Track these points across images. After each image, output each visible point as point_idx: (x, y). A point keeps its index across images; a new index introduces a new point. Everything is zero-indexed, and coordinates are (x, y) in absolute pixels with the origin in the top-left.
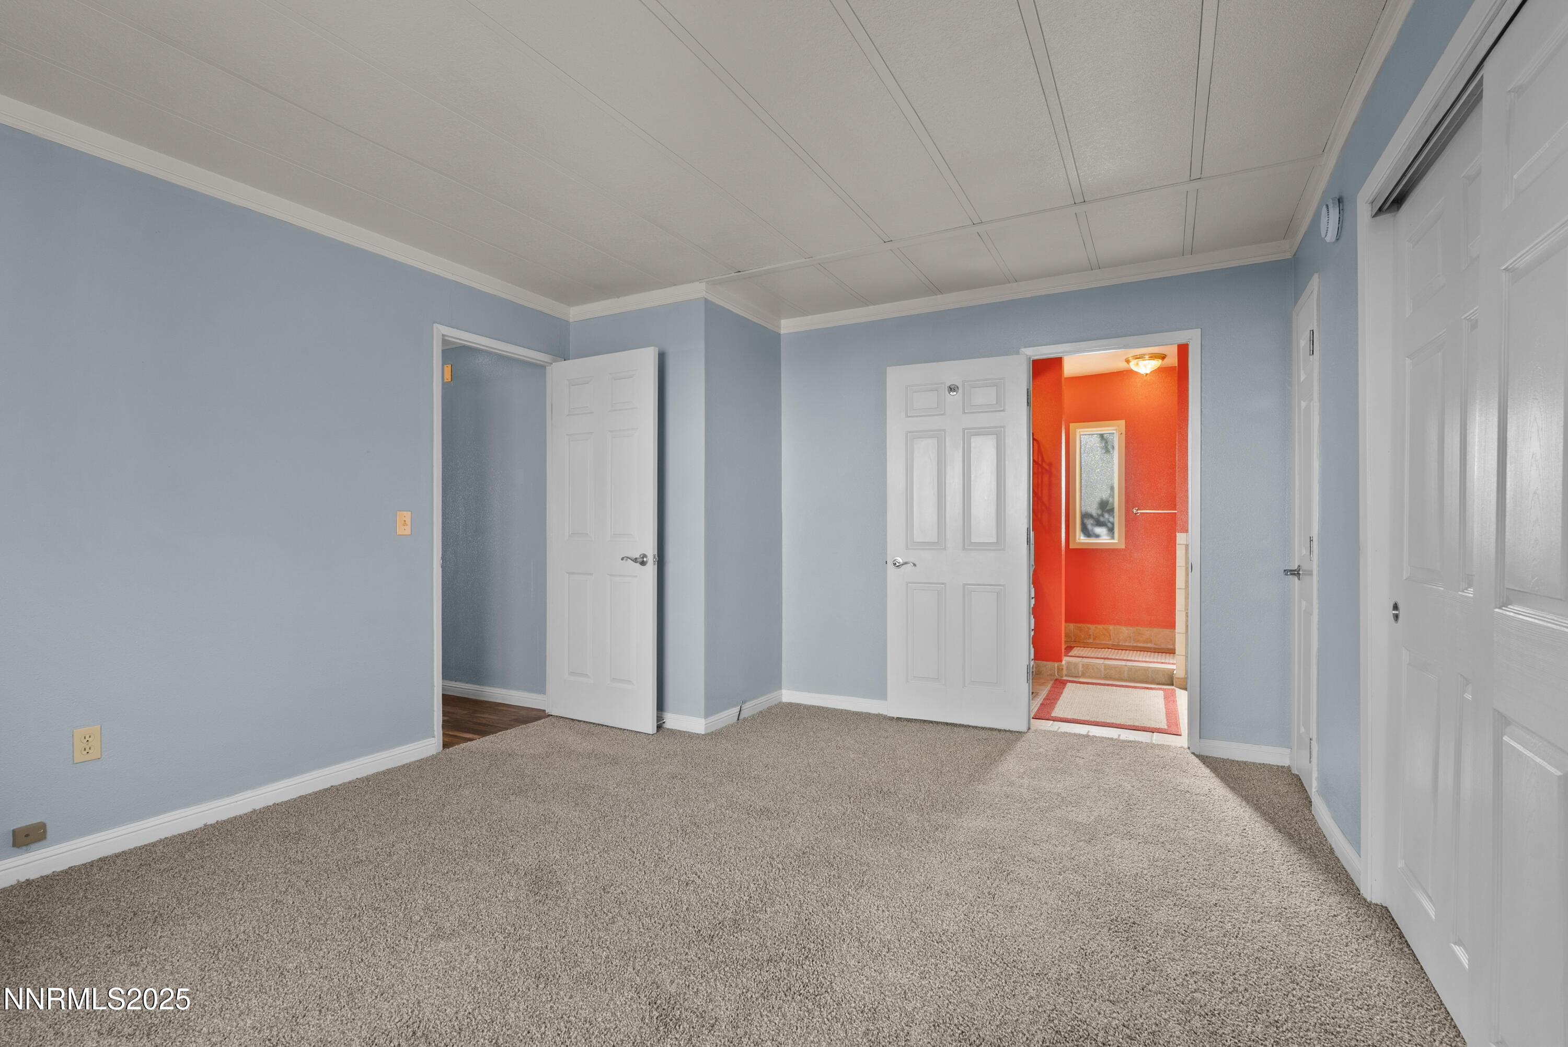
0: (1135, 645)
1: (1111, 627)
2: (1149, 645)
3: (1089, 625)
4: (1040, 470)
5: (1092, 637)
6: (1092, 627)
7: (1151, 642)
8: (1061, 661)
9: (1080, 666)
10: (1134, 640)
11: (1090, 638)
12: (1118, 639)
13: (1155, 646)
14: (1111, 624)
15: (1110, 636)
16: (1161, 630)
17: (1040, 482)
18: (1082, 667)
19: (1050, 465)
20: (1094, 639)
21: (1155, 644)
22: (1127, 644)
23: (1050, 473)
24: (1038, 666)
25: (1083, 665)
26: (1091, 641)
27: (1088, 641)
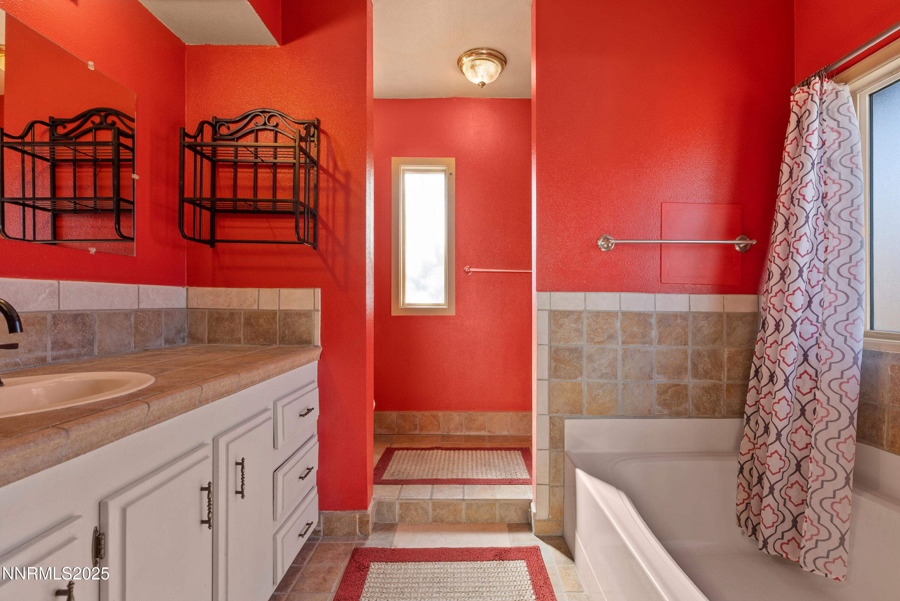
0: (467, 433)
1: (440, 414)
2: (482, 433)
3: (414, 413)
4: (331, 184)
5: (418, 427)
6: (418, 414)
7: (484, 429)
8: (366, 508)
9: (397, 507)
10: (466, 429)
11: (415, 429)
12: (448, 428)
13: (489, 434)
14: (440, 409)
15: (439, 425)
16: (495, 414)
17: (331, 203)
18: (401, 508)
19: (347, 175)
20: (421, 430)
21: (489, 432)
22: (458, 434)
23: (347, 189)
25: (401, 504)
26: (417, 432)
27: (413, 433)
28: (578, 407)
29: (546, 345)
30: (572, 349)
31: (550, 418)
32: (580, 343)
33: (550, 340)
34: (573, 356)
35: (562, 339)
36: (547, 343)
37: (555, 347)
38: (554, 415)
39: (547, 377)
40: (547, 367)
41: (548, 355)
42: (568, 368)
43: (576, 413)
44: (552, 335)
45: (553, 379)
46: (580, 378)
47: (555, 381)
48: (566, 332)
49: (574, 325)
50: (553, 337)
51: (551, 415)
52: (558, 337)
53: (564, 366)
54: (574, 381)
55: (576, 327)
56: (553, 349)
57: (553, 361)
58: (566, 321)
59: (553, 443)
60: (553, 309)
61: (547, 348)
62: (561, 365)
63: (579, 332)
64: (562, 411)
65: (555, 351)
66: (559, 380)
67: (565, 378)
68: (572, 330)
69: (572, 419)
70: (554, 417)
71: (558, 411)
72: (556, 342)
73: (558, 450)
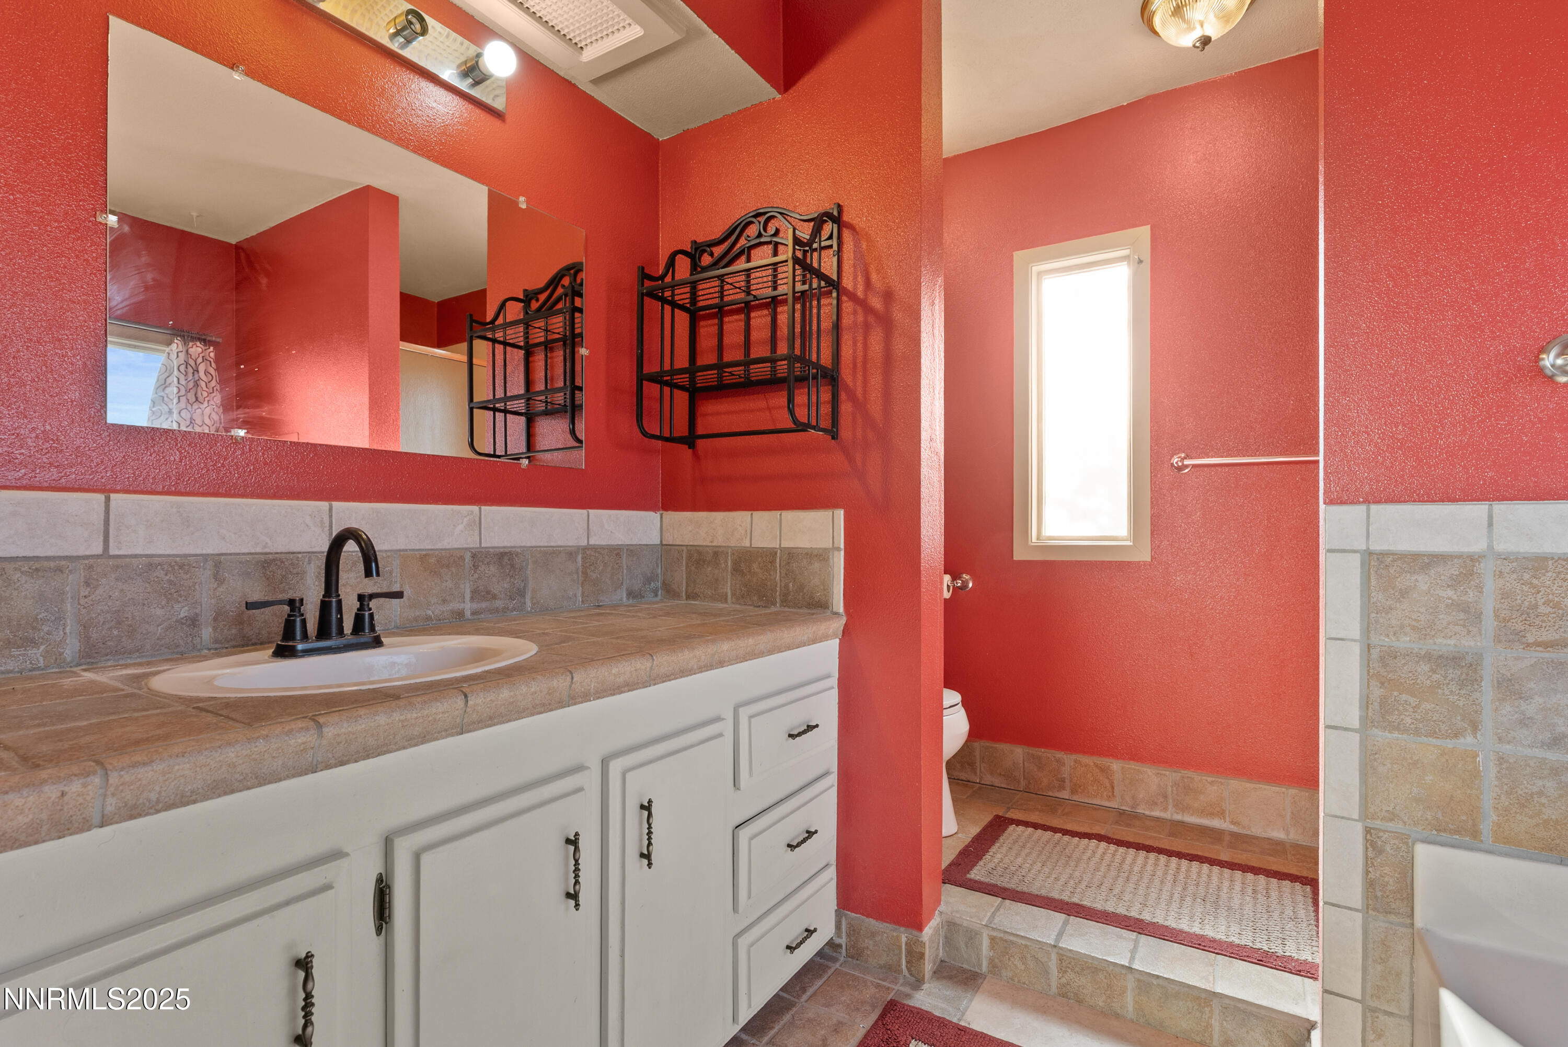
0: (1178, 817)
1: (1116, 766)
2: (1216, 823)
3: (1060, 755)
4: (860, 318)
5: (1068, 784)
6: (1069, 759)
7: (1221, 814)
8: (920, 928)
9: (986, 942)
10: (1176, 806)
11: (1062, 788)
12: (1133, 797)
13: (1233, 828)
14: (1116, 757)
15: (1113, 788)
16: (1249, 786)
17: (860, 352)
18: (992, 947)
19: (888, 296)
20: (1074, 791)
21: (1232, 823)
22: (1156, 813)
23: (886, 322)
24: (853, 931)
25: (993, 939)
26: (1065, 794)
27: (1057, 794)
28: (1464, 818)
29: (1353, 640)
30: (1441, 656)
31: (1368, 831)
32: (1472, 644)
33: (1367, 629)
34: (1445, 677)
35: (1408, 629)
36: (1358, 637)
37: (1384, 649)
38: (1378, 824)
39: (1356, 724)
40: (1358, 696)
41: (1361, 666)
42: (1428, 706)
43: (1457, 832)
44: (1373, 615)
45: (1376, 731)
46: (1469, 739)
47: (1381, 736)
48: (1422, 610)
49: (1450, 593)
50: (1377, 622)
51: (1370, 823)
52: (1394, 622)
53: (1413, 701)
54: (1450, 744)
55: (1455, 597)
56: (1375, 653)
57: (1374, 683)
58: (1422, 582)
59: (1376, 897)
60: (1376, 547)
61: (1356, 649)
62: (1404, 697)
63: (1466, 610)
64: (1406, 819)
65: (1382, 659)
66: (1396, 735)
67: (1417, 732)
68: (1442, 606)
69: (1442, 845)
70: (1380, 830)
71: (1392, 817)
72: (1388, 636)
73: (1392, 918)
